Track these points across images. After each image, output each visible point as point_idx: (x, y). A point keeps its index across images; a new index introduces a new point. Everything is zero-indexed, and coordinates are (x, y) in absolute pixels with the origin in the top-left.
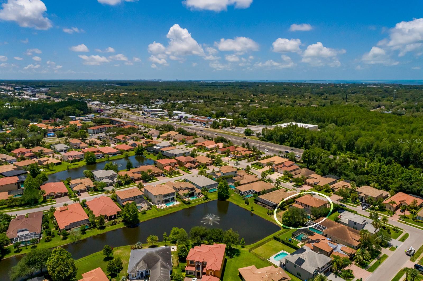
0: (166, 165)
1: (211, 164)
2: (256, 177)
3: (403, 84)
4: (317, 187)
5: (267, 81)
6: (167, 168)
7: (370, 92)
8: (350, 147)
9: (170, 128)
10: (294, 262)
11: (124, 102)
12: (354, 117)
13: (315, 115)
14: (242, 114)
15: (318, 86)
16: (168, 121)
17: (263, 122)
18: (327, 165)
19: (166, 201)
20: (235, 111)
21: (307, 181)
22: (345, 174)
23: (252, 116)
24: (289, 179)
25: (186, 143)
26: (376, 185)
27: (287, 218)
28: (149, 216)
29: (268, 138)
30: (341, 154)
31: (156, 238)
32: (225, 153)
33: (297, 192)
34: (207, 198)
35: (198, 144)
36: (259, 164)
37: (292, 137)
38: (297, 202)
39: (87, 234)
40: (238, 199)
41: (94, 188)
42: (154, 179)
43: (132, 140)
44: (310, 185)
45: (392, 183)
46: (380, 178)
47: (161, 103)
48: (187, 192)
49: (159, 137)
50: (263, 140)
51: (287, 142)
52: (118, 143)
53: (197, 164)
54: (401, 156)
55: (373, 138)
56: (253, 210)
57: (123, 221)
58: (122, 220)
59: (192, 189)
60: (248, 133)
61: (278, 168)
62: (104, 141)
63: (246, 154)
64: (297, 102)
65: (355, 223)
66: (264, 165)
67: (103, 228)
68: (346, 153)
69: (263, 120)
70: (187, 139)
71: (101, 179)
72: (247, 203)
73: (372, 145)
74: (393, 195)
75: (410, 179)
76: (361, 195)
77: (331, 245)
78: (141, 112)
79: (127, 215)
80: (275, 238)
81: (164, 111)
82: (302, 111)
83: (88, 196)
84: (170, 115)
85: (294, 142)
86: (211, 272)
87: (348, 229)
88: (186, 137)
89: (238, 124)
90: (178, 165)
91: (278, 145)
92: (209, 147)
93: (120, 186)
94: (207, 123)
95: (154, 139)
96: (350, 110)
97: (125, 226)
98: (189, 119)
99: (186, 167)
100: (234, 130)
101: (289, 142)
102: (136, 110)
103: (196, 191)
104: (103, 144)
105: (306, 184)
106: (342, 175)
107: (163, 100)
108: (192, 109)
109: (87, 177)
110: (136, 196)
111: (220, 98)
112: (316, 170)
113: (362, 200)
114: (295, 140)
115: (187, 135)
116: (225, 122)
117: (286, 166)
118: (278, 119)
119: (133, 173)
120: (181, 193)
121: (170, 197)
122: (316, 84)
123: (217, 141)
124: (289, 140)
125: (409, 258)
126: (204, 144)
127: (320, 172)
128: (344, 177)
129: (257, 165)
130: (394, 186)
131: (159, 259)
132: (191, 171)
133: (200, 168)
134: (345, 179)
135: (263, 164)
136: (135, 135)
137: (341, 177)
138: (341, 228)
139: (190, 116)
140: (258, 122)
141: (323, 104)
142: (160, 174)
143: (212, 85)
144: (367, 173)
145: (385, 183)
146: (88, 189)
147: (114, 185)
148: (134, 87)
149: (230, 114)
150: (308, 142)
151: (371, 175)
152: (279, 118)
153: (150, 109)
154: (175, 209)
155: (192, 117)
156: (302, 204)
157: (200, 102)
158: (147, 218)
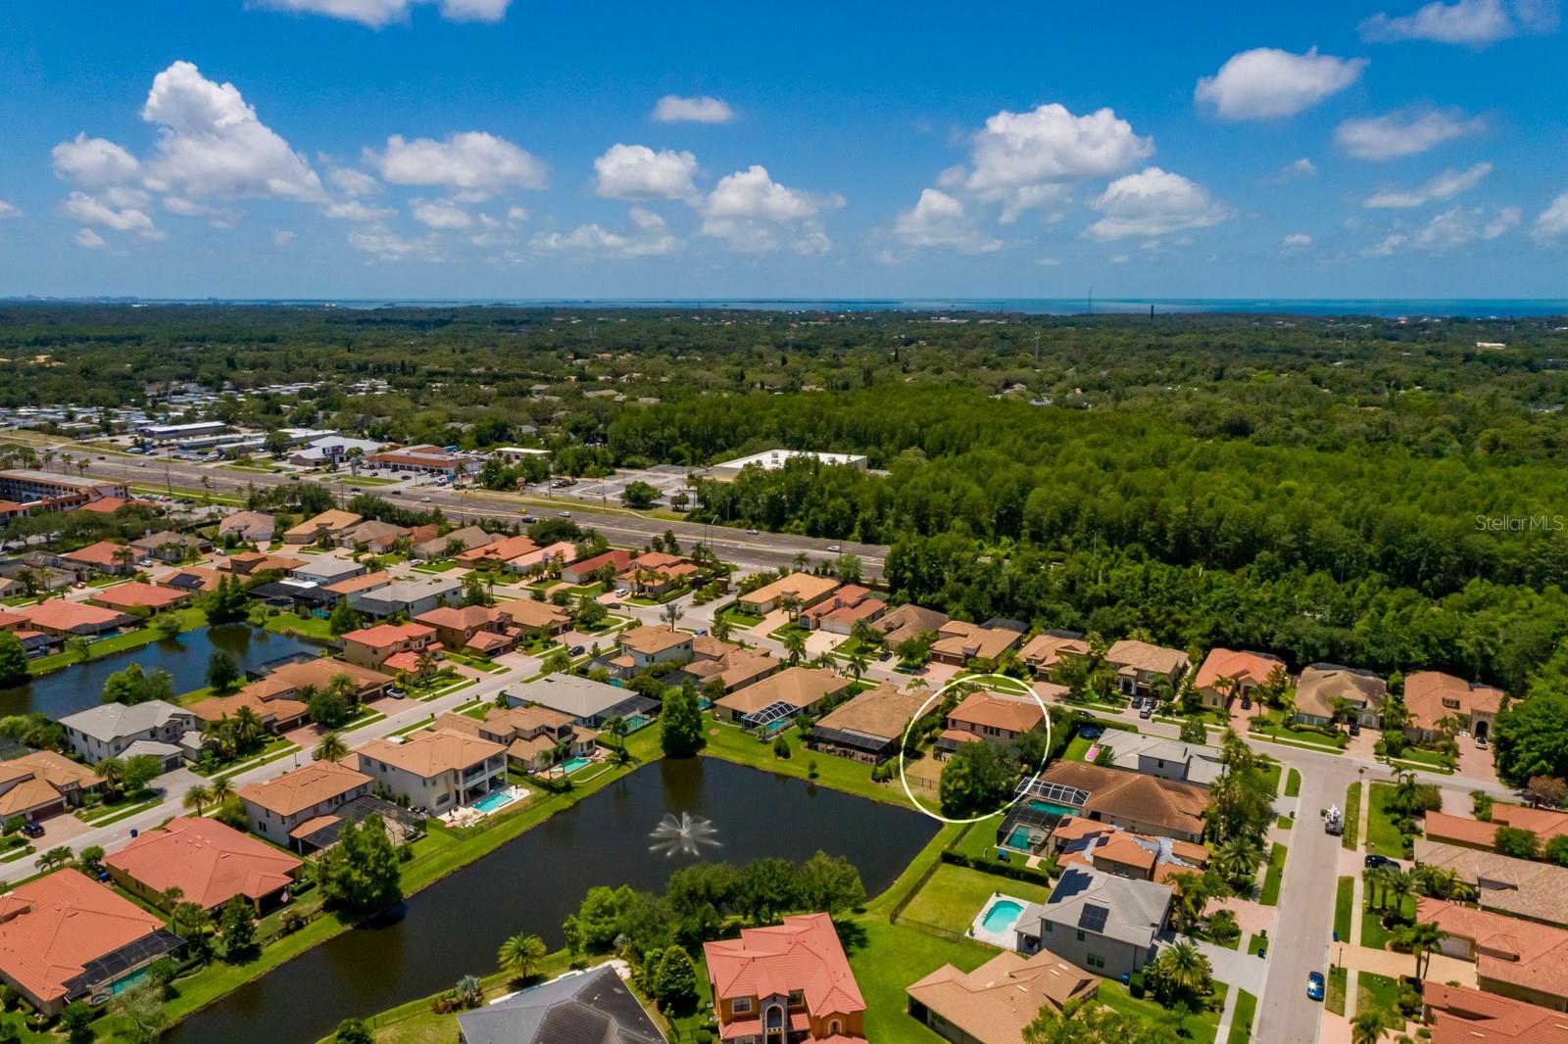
0: (393, 648)
1: (567, 628)
2: (767, 655)
3: (1028, 313)
4: (978, 664)
5: (587, 302)
6: (407, 662)
7: (957, 337)
8: (1008, 523)
9: (316, 502)
10: (1074, 922)
11: (15, 398)
12: (974, 422)
13: (847, 421)
14: (576, 430)
15: (781, 319)
16: (279, 471)
17: (668, 455)
18: (983, 585)
19: (475, 795)
20: (542, 418)
21: (940, 646)
22: (1043, 611)
23: (626, 433)
24: (871, 650)
25: (412, 556)
26: (1145, 633)
27: (961, 783)
28: (434, 863)
29: (724, 508)
30: (985, 546)
31: (535, 943)
32: (592, 579)
33: (932, 689)
34: (625, 758)
35: (472, 555)
36: (742, 607)
37: (812, 504)
38: (954, 721)
39: (186, 996)
40: (739, 742)
41: (100, 788)
42: (364, 714)
43: (157, 563)
44: (950, 660)
45: (1188, 622)
46: (1152, 611)
47: (197, 397)
48: (546, 744)
49: (277, 539)
50: (707, 521)
51: (796, 522)
52: (93, 578)
53: (514, 631)
54: (1170, 535)
55: (1071, 488)
56: (814, 776)
57: (328, 907)
58: (320, 903)
59: (564, 731)
60: (639, 499)
61: (819, 615)
62: (25, 577)
63: (681, 576)
64: (749, 376)
65: (1161, 763)
66: (763, 609)
67: (250, 954)
68: (999, 541)
69: (668, 446)
70: (412, 538)
71: (119, 744)
72: (783, 752)
73: (1076, 510)
74: (1202, 662)
75: (1236, 605)
76: (1122, 671)
77: (1145, 845)
78: (125, 441)
79: (355, 876)
80: (948, 858)
81: (235, 432)
82: (799, 408)
83: (86, 831)
84: (278, 448)
85: (822, 517)
86: (835, 1024)
87: (1160, 784)
88: (405, 531)
89: (582, 467)
90: (439, 645)
91: (764, 534)
92: (525, 562)
93: (222, 762)
94: (461, 467)
95: (263, 547)
96: (946, 397)
97: (349, 927)
98: (371, 459)
99: (475, 651)
100: (576, 492)
101: (801, 519)
102: (96, 432)
103: (576, 736)
104: (18, 591)
105: (936, 657)
106: (1034, 616)
107: (205, 383)
108: (361, 416)
109: (38, 747)
110: (343, 795)
111: (452, 370)
112: (947, 606)
113: (1127, 687)
114: (825, 511)
115: (406, 525)
116: (529, 462)
117: (845, 605)
118: (720, 441)
119: (266, 700)
120: (524, 751)
121: (486, 776)
122: (770, 313)
123: (543, 536)
124: (800, 513)
125: (1339, 840)
126: (494, 551)
127: (962, 613)
128: (1044, 620)
129: (736, 611)
130: (1194, 632)
131: (606, 1025)
132: (503, 660)
133: (531, 645)
134: (1046, 628)
135: (757, 606)
136: (163, 538)
137: (1034, 621)
138: (1137, 784)
139: (369, 446)
140: (650, 456)
141: (840, 383)
142: (380, 689)
143: (386, 321)
144: (1111, 601)
145: (1170, 626)
146: (74, 800)
147: (189, 763)
148: (29, 333)
149: (527, 429)
150: (868, 514)
151: (1123, 605)
152: (727, 439)
153: (162, 423)
154: (525, 816)
155: (381, 450)
156: (973, 727)
157: (375, 389)
158: (428, 873)
